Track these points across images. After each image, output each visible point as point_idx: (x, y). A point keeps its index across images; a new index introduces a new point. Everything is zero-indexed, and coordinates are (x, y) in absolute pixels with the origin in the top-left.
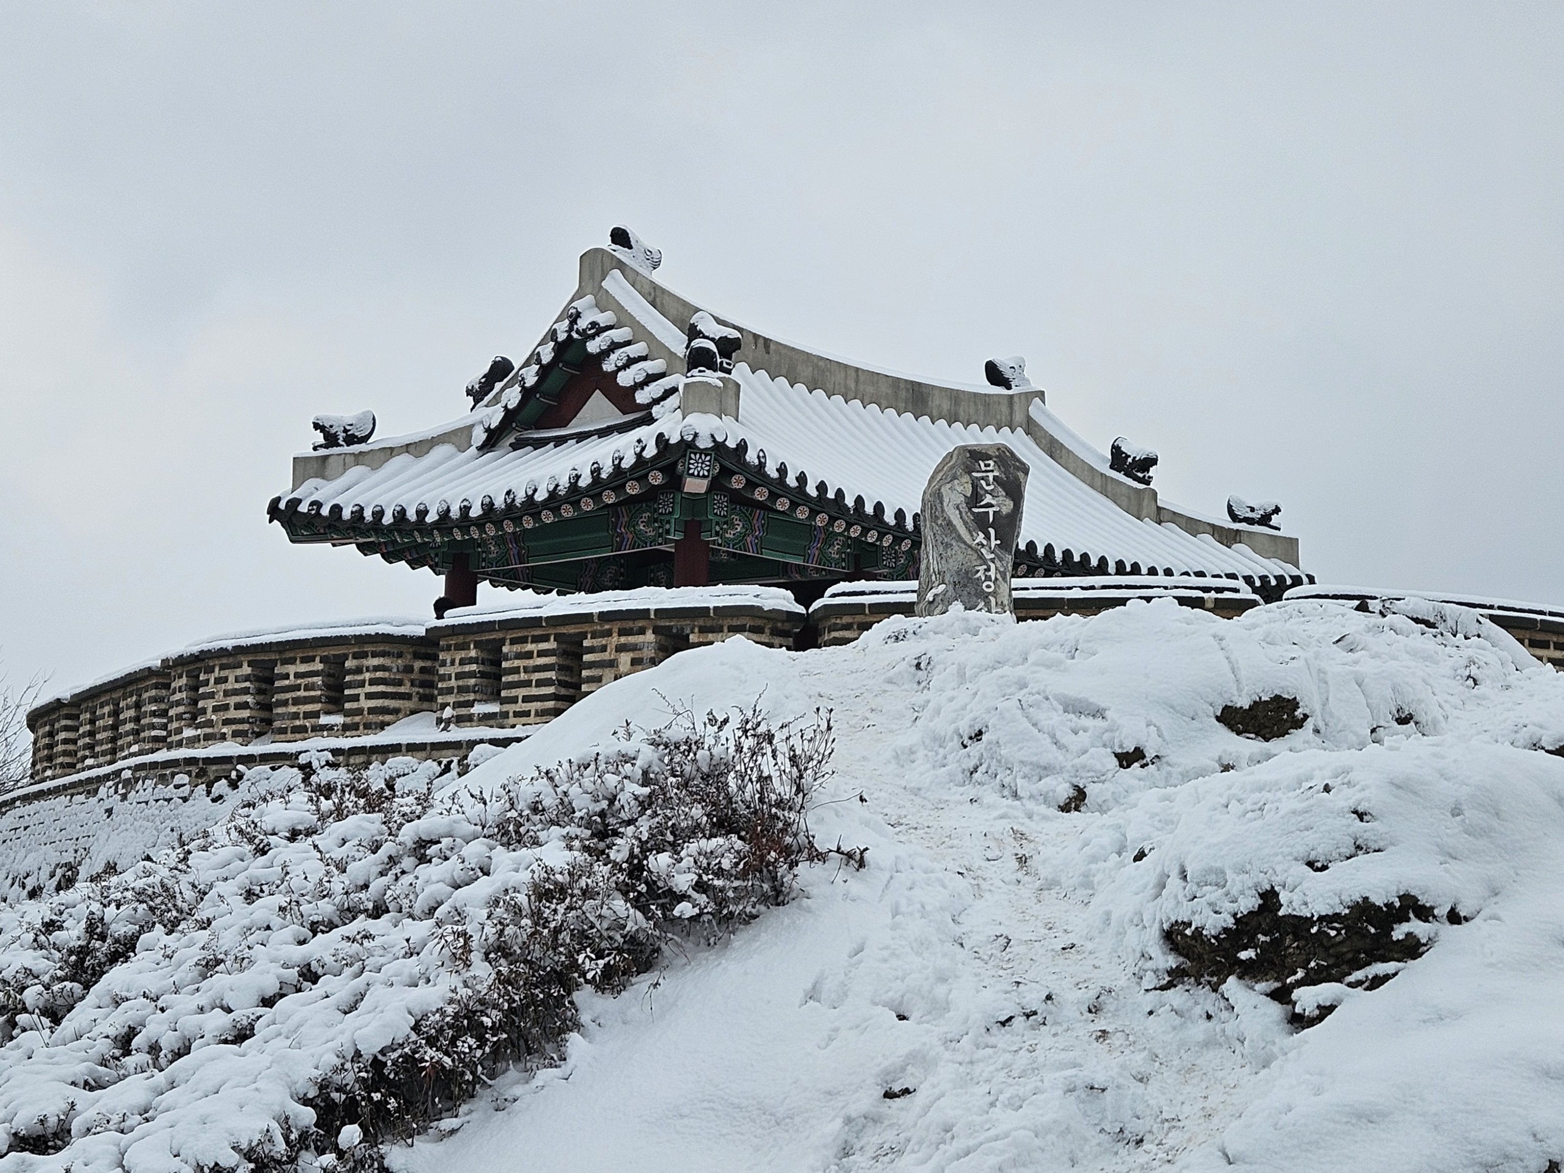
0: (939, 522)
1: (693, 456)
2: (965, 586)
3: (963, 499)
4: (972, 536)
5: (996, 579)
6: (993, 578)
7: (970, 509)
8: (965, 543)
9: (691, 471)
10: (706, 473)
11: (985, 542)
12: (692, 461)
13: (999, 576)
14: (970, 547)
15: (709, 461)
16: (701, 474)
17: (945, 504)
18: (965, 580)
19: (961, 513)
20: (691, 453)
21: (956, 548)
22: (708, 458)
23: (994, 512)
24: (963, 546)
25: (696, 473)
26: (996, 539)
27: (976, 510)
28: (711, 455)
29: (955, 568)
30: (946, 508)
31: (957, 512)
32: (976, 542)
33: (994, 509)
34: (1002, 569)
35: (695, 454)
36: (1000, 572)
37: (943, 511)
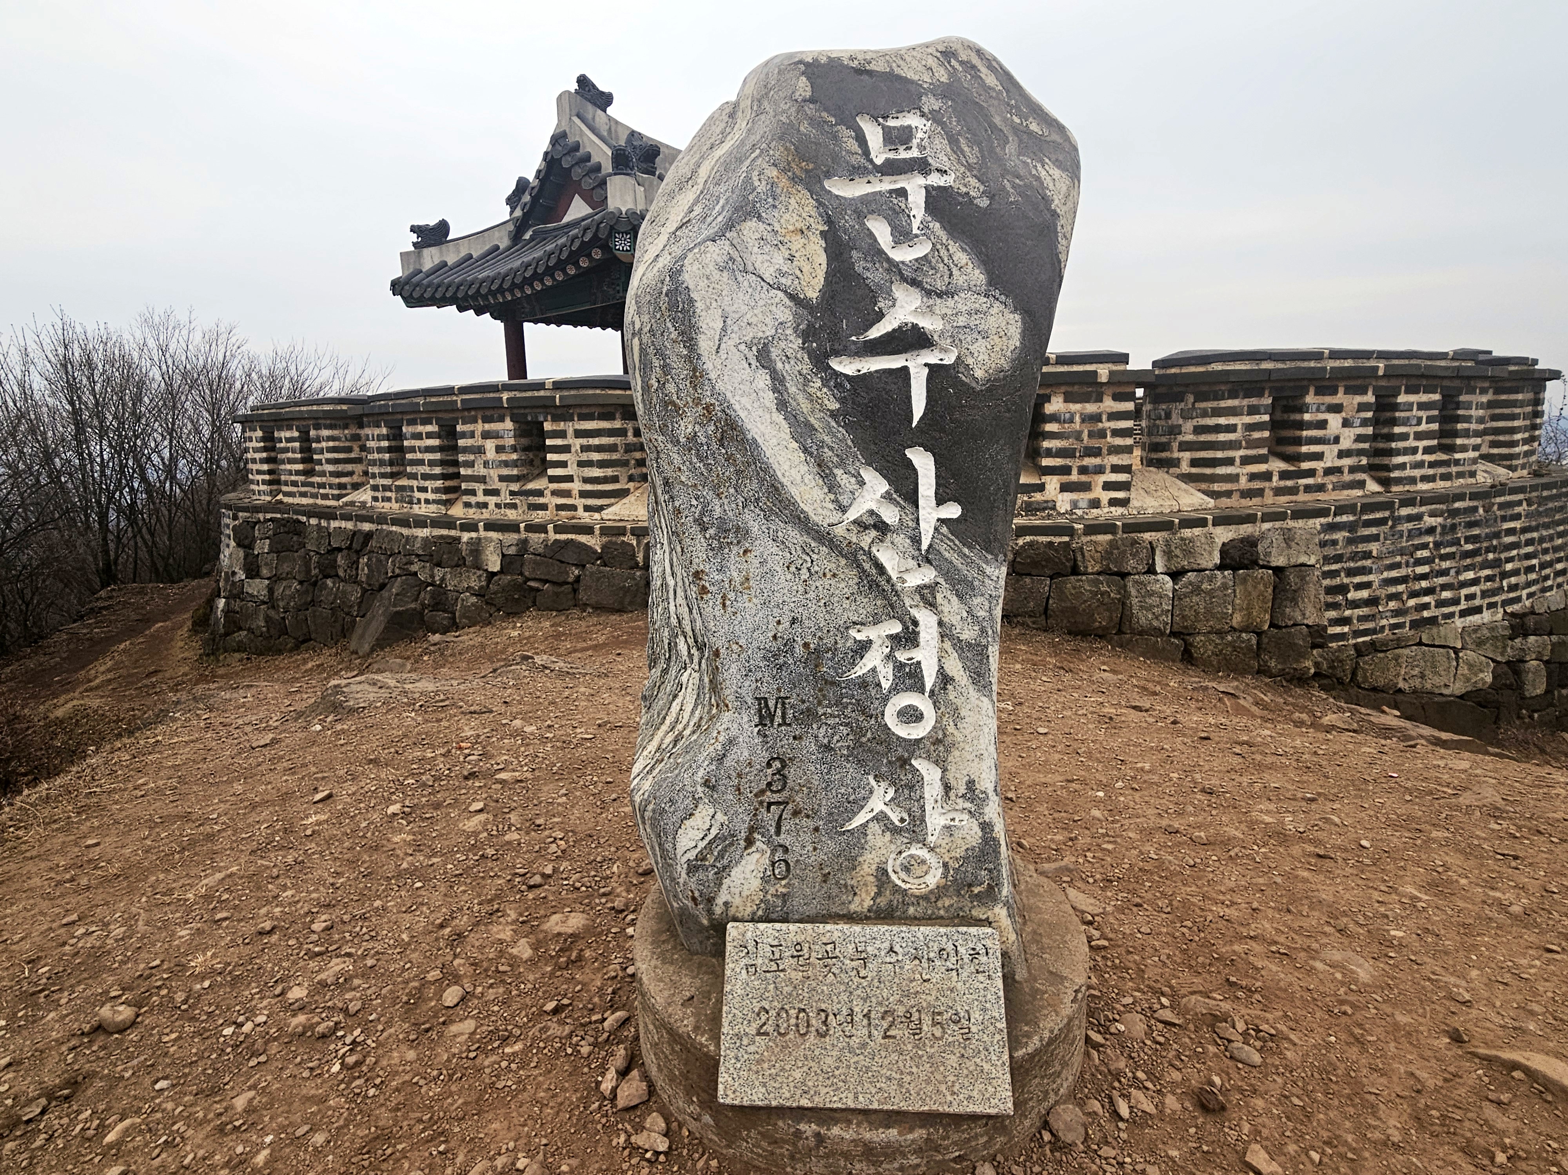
0: (685, 427)
1: (616, 236)
2: (809, 716)
3: (785, 313)
4: (832, 487)
5: (945, 679)
6: (930, 680)
7: (820, 361)
8: (802, 521)
9: (617, 249)
10: (628, 250)
11: (890, 515)
12: (616, 241)
13: (955, 667)
14: (824, 537)
15: (629, 240)
16: (625, 250)
17: (705, 345)
18: (808, 691)
19: (778, 382)
20: (615, 234)
21: (763, 547)
22: (628, 238)
23: (934, 370)
24: (794, 535)
25: (621, 250)
26: (940, 501)
27: (846, 366)
28: (630, 235)
29: (764, 639)
30: (710, 364)
31: (763, 379)
32: (853, 514)
33: (933, 358)
34: (968, 634)
36: (960, 646)
37: (697, 376)
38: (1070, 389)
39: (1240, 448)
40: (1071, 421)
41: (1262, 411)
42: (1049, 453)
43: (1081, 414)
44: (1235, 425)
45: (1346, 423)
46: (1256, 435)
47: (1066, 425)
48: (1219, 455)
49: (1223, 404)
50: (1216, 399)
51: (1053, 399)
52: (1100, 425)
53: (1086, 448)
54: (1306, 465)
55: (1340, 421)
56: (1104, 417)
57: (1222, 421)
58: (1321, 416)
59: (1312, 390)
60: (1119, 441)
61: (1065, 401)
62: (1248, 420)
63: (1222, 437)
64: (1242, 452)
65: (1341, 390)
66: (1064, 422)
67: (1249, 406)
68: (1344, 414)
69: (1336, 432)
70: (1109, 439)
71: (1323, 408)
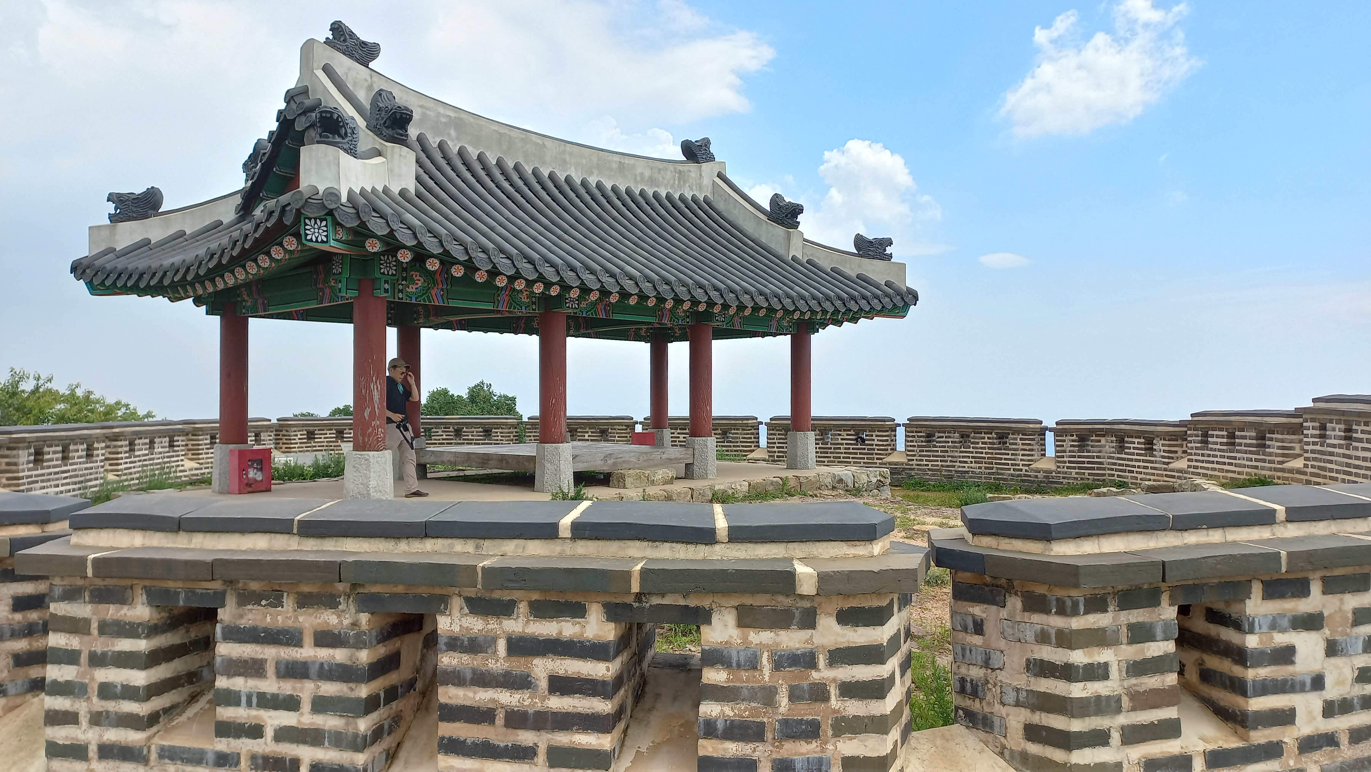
1: (307, 221)
9: (309, 237)
10: (325, 239)
12: (307, 227)
15: (326, 226)
16: (319, 240)
20: (305, 218)
22: (324, 223)
25: (314, 239)
28: (326, 220)
35: (310, 219)
38: (748, 600)
39: (1119, 710)
40: (753, 664)
41: (1159, 633)
42: (710, 729)
43: (772, 654)
44: (1106, 665)
45: (1332, 649)
46: (1152, 682)
47: (744, 675)
48: (1076, 726)
49: (1077, 623)
50: (1062, 612)
51: (715, 618)
52: (815, 675)
53: (785, 723)
54: (1260, 736)
55: (1322, 646)
56: (822, 661)
57: (1078, 657)
58: (1281, 639)
59: (1257, 589)
60: (855, 708)
61: (741, 624)
62: (1130, 652)
63: (1078, 690)
64: (1123, 719)
65: (1316, 588)
66: (739, 666)
67: (1131, 627)
68: (1326, 632)
69: (1316, 667)
70: (835, 702)
71: (1285, 623)
